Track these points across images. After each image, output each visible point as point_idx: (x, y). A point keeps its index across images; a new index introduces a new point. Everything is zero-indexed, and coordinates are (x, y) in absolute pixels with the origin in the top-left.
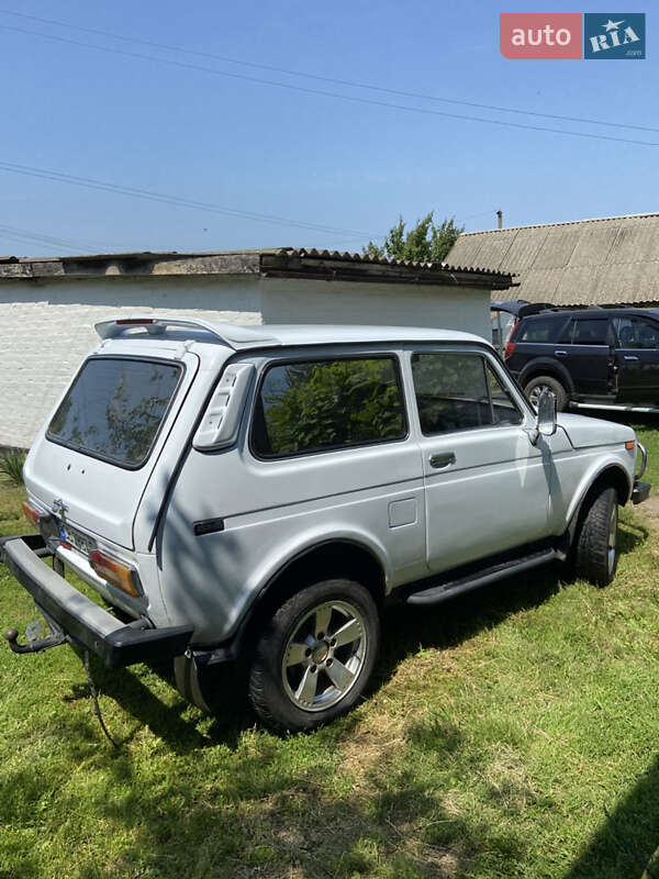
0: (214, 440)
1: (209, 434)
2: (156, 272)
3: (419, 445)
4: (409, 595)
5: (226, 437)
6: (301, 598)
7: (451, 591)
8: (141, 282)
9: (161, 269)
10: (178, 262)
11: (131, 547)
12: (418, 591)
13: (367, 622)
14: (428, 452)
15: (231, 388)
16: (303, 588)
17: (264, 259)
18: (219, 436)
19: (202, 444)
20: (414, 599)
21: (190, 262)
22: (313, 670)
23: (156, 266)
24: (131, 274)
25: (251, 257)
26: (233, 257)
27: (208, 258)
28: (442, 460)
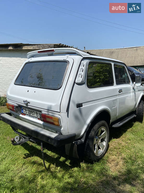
0: (81, 81)
1: (79, 80)
2: (23, 49)
3: (116, 87)
4: (113, 125)
5: (83, 81)
6: (97, 126)
7: (121, 124)
8: (18, 51)
9: (25, 48)
10: (30, 46)
11: (59, 112)
12: (114, 124)
13: (108, 132)
14: (118, 89)
15: (84, 67)
16: (97, 123)
17: (55, 46)
18: (82, 80)
19: (78, 82)
20: (114, 126)
21: (34, 46)
22: (97, 145)
23: (24, 47)
24: (16, 49)
25: (51, 45)
26: (46, 45)
27: (39, 45)
28: (120, 91)
